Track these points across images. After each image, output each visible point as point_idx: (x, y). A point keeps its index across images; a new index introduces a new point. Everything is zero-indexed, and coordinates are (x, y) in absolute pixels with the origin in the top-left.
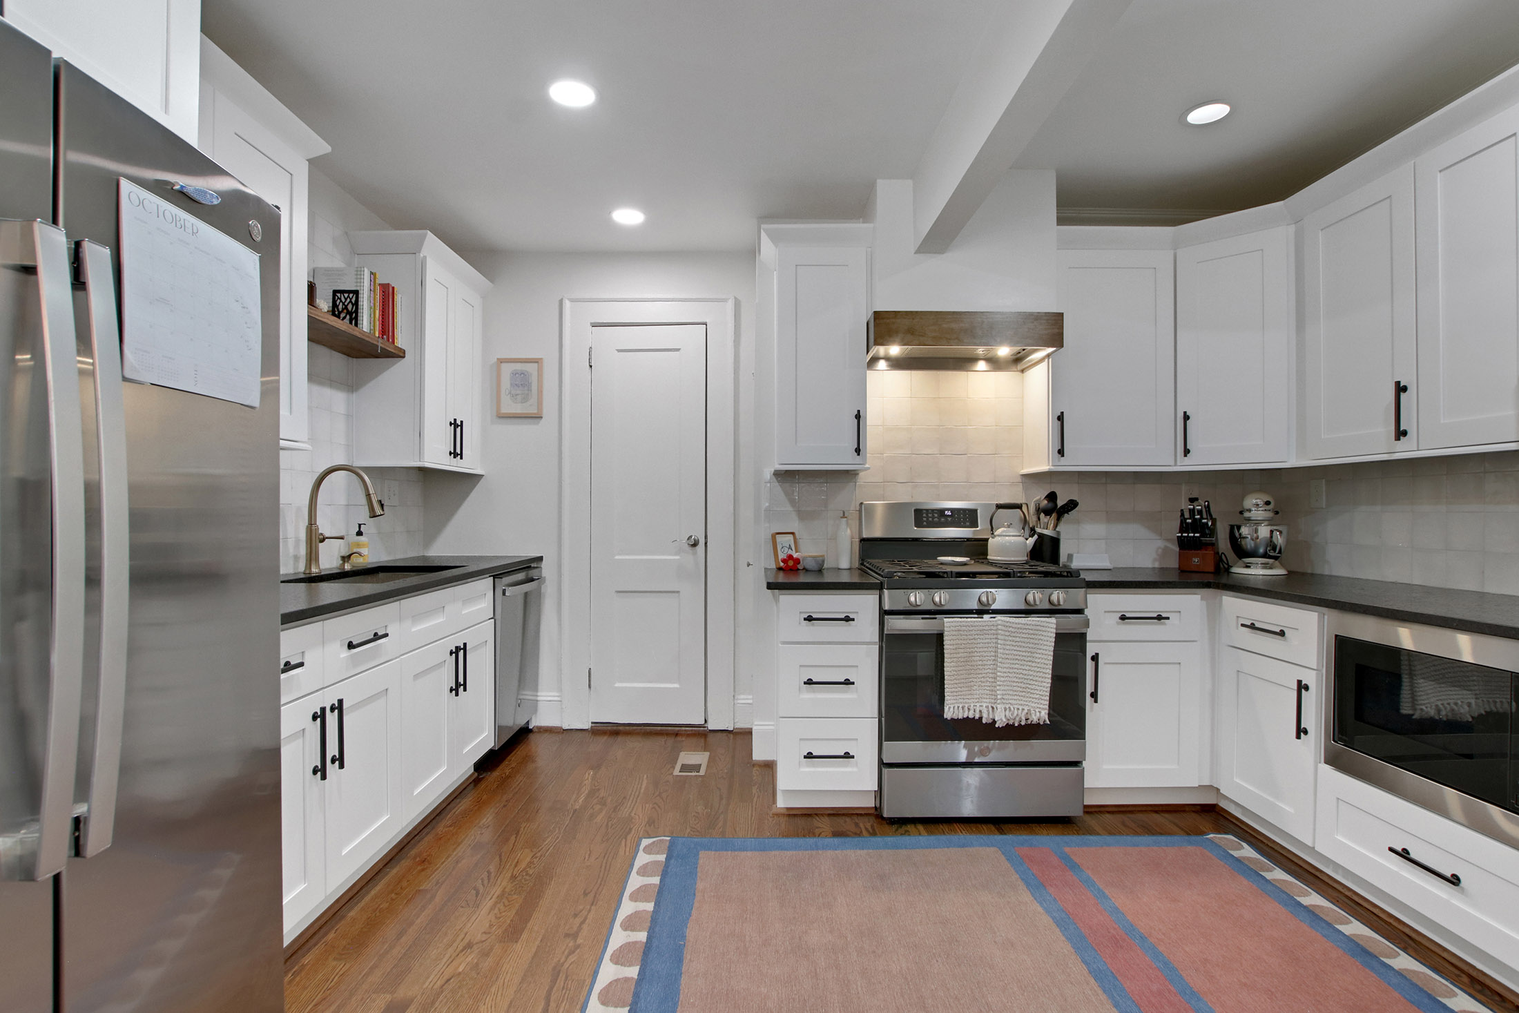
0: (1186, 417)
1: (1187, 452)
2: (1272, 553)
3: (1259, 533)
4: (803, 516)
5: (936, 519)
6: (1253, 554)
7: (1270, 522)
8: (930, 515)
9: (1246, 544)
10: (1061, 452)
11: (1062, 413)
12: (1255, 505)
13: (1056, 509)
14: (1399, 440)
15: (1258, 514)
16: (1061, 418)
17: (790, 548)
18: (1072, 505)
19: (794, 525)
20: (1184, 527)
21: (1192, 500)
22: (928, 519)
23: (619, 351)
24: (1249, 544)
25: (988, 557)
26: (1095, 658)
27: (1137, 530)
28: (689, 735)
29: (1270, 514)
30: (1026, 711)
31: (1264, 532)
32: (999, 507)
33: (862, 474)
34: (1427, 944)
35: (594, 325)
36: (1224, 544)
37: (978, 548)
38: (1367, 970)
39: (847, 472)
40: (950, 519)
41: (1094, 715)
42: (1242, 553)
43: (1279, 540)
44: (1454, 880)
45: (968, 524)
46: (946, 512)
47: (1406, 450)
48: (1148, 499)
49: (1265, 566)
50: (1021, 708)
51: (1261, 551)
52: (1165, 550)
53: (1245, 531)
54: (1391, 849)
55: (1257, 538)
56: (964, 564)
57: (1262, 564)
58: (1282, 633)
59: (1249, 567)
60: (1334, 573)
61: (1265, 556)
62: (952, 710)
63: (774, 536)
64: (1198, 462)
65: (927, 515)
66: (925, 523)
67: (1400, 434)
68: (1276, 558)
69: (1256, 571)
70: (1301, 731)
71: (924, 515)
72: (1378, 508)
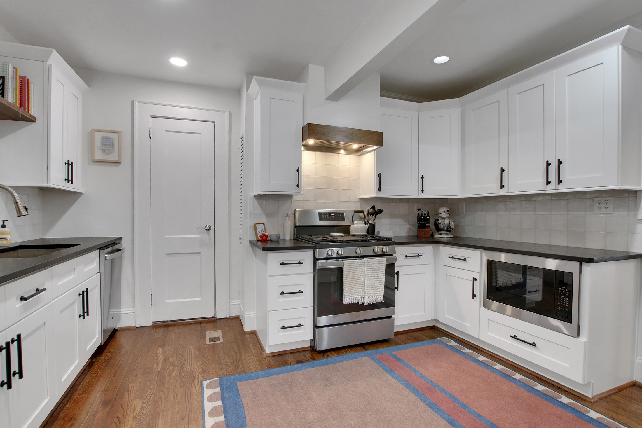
0: (422, 178)
1: (422, 191)
2: (449, 230)
3: (445, 222)
4: (268, 215)
5: (328, 217)
6: (442, 230)
7: (448, 218)
8: (325, 215)
9: (440, 226)
10: (379, 190)
11: (380, 173)
12: (443, 211)
13: (376, 212)
14: (502, 188)
15: (444, 215)
16: (379, 175)
17: (262, 230)
18: (380, 211)
19: (264, 220)
20: (419, 219)
21: (419, 210)
22: (324, 217)
23: (167, 131)
24: (441, 226)
25: (351, 233)
26: (397, 273)
27: (400, 221)
28: (208, 322)
29: (448, 215)
30: (375, 297)
31: (447, 221)
32: (356, 212)
33: (294, 197)
34: (522, 368)
35: (152, 117)
36: (432, 226)
37: (346, 229)
38: (510, 382)
39: (288, 195)
40: (333, 217)
41: (398, 296)
42: (438, 229)
43: (452, 225)
44: (534, 344)
45: (341, 219)
46: (332, 214)
47: (504, 192)
48: (404, 209)
49: (447, 234)
50: (373, 296)
51: (446, 229)
52: (410, 228)
53: (440, 221)
54: (511, 336)
55: (444, 224)
56: (342, 236)
57: (445, 233)
58: (465, 260)
59: (441, 235)
60: (468, 237)
61: (447, 230)
62: (347, 300)
63: (255, 225)
64: (427, 195)
65: (324, 215)
66: (323, 219)
67: (502, 186)
68: (450, 231)
69: (444, 236)
70: (474, 296)
71: (323, 215)
72: (484, 213)
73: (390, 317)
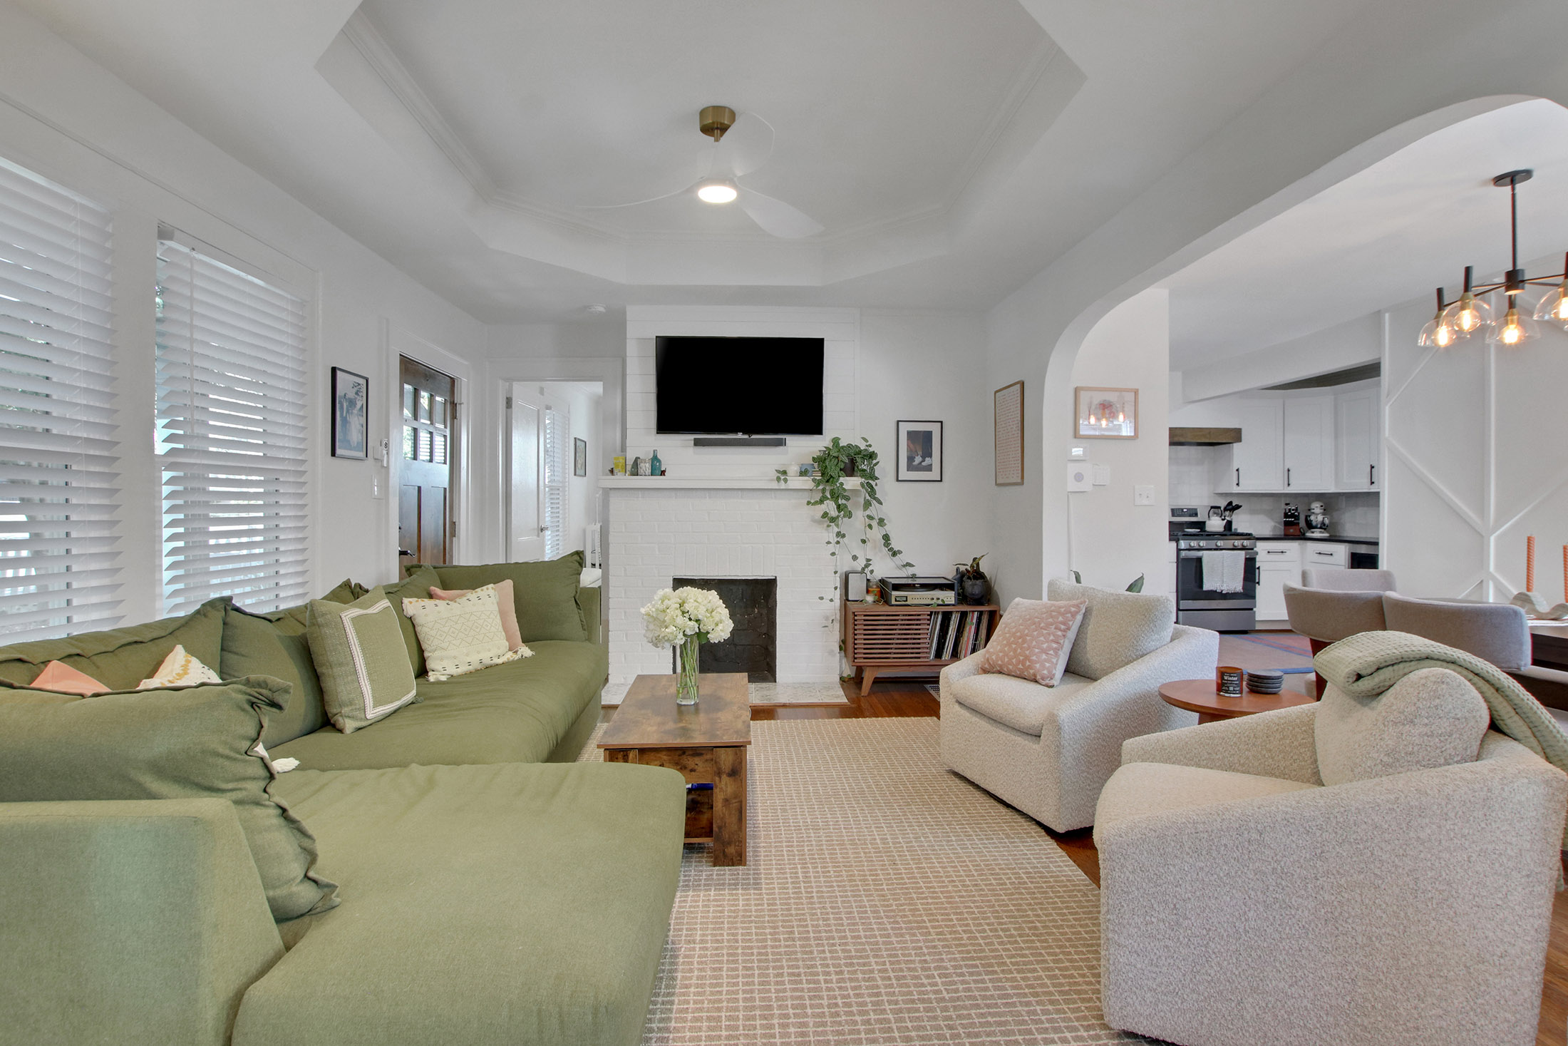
0: (1289, 470)
1: (1289, 485)
2: (1323, 527)
3: (1318, 519)
5: (1181, 513)
6: (1316, 527)
7: (1323, 514)
8: (1179, 511)
10: (1237, 485)
12: (1317, 507)
13: (1231, 508)
15: (1317, 511)
16: (1237, 470)
18: (1238, 507)
20: (1286, 515)
21: (1287, 504)
24: (1314, 523)
25: (1206, 528)
26: (1259, 568)
27: (1262, 517)
29: (1322, 511)
30: (1234, 588)
31: (1320, 518)
32: (1212, 507)
36: (1302, 523)
37: (1201, 525)
41: (1259, 590)
42: (1310, 526)
43: (1327, 521)
45: (1195, 515)
46: (1187, 511)
48: (1267, 505)
49: (1321, 532)
50: (1232, 587)
51: (1319, 525)
52: (1275, 526)
53: (1312, 518)
55: (1317, 521)
56: (1198, 531)
57: (1319, 530)
58: (1331, 554)
59: (1314, 532)
61: (1321, 528)
62: (1207, 586)
64: (1293, 489)
67: (1372, 483)
68: (1325, 529)
69: (1317, 534)
73: (1252, 609)
